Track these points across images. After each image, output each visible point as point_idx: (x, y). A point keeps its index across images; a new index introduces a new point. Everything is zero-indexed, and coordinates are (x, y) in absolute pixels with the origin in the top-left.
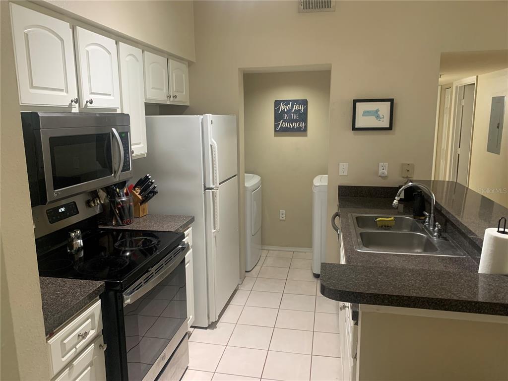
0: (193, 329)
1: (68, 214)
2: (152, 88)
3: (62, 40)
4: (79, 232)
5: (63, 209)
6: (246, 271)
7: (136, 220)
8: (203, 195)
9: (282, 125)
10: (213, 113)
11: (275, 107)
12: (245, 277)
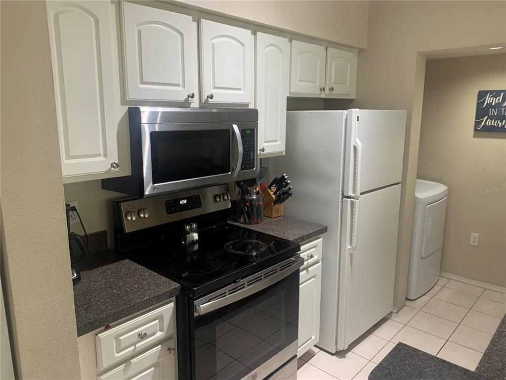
0: (319, 350)
1: (190, 206)
2: (300, 81)
3: (182, 34)
4: (194, 226)
5: (185, 201)
6: (406, 299)
7: (266, 220)
8: (340, 203)
9: (485, 122)
10: (361, 107)
11: (479, 99)
12: (405, 306)
